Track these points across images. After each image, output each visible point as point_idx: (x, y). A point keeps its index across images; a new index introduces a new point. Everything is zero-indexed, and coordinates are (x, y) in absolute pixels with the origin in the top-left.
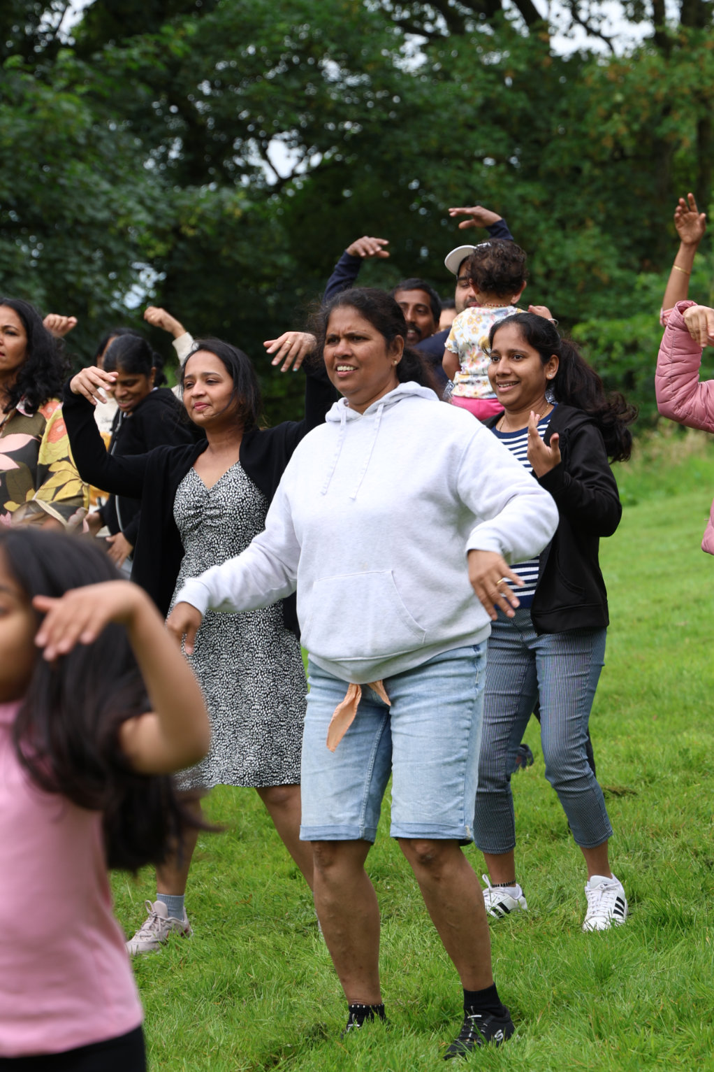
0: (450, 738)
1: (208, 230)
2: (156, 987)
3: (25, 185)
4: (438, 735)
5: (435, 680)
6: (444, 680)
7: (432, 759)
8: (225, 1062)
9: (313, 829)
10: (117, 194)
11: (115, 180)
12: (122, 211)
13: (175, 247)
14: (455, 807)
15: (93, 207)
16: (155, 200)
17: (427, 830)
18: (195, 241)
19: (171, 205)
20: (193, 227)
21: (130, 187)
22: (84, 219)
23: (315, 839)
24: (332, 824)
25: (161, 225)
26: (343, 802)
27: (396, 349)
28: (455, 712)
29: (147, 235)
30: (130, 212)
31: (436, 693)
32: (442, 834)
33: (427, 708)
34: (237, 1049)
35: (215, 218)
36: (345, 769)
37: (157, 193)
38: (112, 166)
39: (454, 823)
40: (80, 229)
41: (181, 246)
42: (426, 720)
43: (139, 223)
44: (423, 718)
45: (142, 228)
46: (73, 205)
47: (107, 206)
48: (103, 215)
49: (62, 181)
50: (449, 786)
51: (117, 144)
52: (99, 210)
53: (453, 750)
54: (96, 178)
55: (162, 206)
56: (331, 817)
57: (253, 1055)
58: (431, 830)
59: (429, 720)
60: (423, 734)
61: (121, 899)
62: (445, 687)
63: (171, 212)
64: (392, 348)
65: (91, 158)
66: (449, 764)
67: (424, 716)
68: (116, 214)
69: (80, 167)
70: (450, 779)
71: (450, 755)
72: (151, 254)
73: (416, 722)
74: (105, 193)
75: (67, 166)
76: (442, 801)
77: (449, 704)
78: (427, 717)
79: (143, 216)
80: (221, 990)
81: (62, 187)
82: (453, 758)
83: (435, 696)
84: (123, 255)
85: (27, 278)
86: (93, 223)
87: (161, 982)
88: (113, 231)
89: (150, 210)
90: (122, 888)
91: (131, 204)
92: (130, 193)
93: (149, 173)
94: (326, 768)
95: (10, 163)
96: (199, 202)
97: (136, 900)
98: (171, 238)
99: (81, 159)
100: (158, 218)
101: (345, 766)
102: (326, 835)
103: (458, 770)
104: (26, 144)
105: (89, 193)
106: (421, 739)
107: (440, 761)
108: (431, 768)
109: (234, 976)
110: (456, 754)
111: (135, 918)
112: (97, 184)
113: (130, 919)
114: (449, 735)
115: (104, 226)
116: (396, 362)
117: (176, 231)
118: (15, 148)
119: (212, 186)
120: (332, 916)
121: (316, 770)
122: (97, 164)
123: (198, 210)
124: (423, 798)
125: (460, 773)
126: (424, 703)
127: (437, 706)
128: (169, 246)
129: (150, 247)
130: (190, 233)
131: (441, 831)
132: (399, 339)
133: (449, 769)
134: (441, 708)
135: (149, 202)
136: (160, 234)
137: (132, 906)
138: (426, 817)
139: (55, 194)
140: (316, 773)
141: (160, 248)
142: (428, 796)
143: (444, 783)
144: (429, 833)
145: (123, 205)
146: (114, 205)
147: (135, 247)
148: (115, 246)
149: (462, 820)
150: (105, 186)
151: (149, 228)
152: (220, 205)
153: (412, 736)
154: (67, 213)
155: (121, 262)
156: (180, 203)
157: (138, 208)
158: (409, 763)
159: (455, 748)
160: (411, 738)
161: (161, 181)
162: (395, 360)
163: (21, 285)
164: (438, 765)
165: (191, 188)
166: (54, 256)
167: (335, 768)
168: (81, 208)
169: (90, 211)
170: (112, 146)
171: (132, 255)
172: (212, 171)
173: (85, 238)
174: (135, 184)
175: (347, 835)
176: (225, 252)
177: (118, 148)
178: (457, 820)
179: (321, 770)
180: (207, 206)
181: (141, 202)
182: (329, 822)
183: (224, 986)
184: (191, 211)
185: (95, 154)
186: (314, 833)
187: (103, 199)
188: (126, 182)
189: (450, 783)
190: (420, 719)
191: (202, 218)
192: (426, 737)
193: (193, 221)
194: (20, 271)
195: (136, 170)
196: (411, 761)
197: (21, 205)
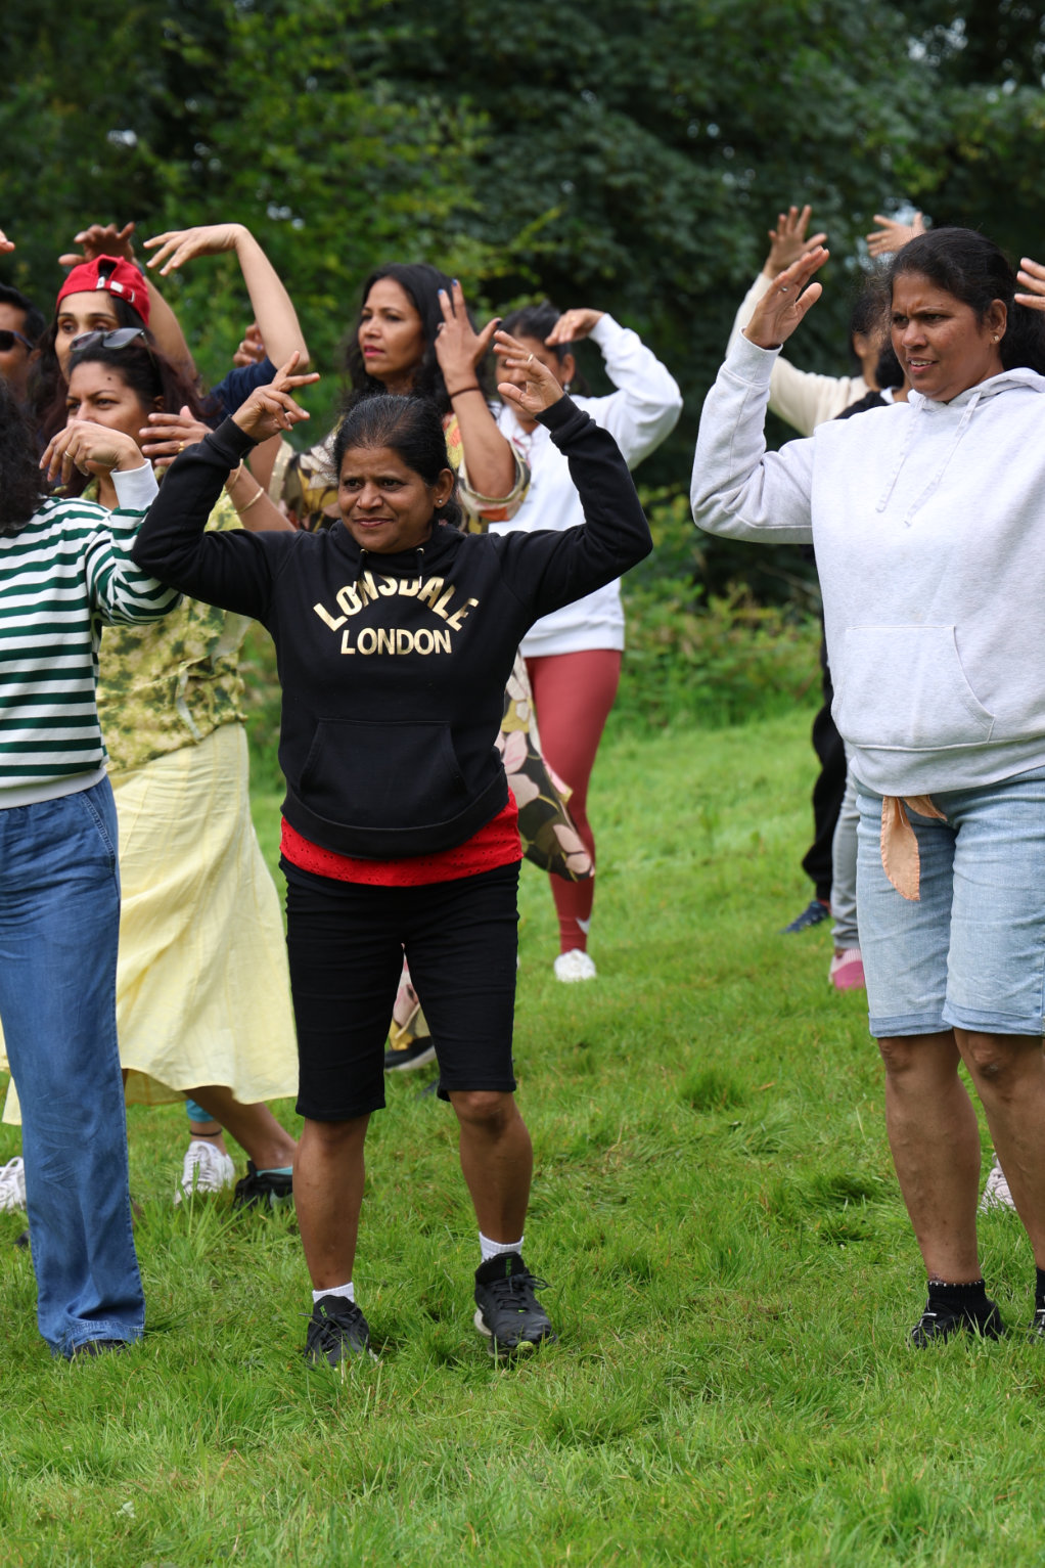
0: (1027, 889)
1: (998, 148)
2: (897, 1263)
3: (731, 84)
4: (1009, 884)
5: (1013, 804)
6: (1024, 804)
7: (998, 919)
8: (998, 1377)
9: (883, 1021)
10: (866, 97)
11: (863, 76)
12: (873, 123)
13: (950, 175)
14: (1027, 989)
15: (831, 117)
16: (922, 105)
17: (982, 1021)
18: (979, 168)
19: (945, 113)
20: (978, 146)
21: (884, 86)
22: (816, 134)
23: (888, 1035)
24: (912, 1012)
25: (931, 142)
26: (925, 979)
27: (995, 320)
28: (1037, 852)
29: (908, 159)
30: (885, 124)
31: (1011, 823)
32: (1006, 1027)
33: (999, 843)
34: (1015, 1358)
35: (1010, 131)
36: (920, 932)
37: (925, 94)
38: (859, 56)
39: (1027, 1012)
40: (809, 149)
41: (960, 172)
42: (993, 862)
43: (897, 140)
44: (990, 859)
45: (902, 149)
46: (800, 113)
47: (851, 114)
48: (844, 129)
49: (787, 78)
50: (1020, 959)
51: (868, 22)
52: (839, 121)
53: (1031, 907)
54: (835, 73)
55: (932, 115)
56: (910, 1002)
57: (1039, 1368)
58: (989, 1021)
59: (998, 861)
60: (987, 881)
61: (848, 1133)
62: (1025, 815)
63: (944, 124)
64: (987, 320)
65: (830, 44)
66: (1022, 927)
67: (992, 855)
68: (863, 126)
69: (812, 57)
70: (1022, 949)
71: (1025, 913)
72: (914, 188)
73: (980, 862)
74: (849, 96)
75: (795, 57)
76: (1007, 980)
77: (1029, 839)
78: (995, 858)
79: (904, 131)
80: (993, 1271)
81: (786, 87)
82: (1029, 919)
83: (1010, 828)
84: (872, 188)
85: (730, 222)
86: (829, 139)
87: (904, 1255)
88: (858, 153)
89: (914, 121)
90: (849, 1117)
91: (887, 112)
92: (886, 95)
93: (916, 65)
94: (893, 933)
95: (711, 52)
96: (988, 107)
97: (869, 1135)
98: (944, 162)
99: (812, 43)
100: (924, 131)
101: (919, 927)
102: (904, 1029)
103: (1036, 936)
104: (736, 24)
105: (826, 96)
106: (986, 888)
107: (1009, 922)
108: (995, 931)
109: (1012, 1251)
110: (1035, 912)
111: (867, 1161)
112: (837, 83)
113: (861, 1161)
114: (1025, 886)
115: (847, 144)
116: (997, 338)
117: (952, 153)
118: (719, 29)
119: (1009, 87)
120: (904, 1142)
121: (879, 937)
122: (839, 52)
123: (986, 121)
124: (981, 974)
125: (1039, 939)
126: (994, 837)
127: (1011, 842)
128: (939, 175)
129: (911, 178)
130: (973, 154)
131: (1004, 1023)
132: (999, 304)
133: (1022, 934)
134: (1016, 846)
135: (912, 109)
136: (927, 158)
137: (862, 1143)
138: (984, 1001)
139: (775, 98)
140: (878, 941)
141: (928, 178)
142: (987, 972)
143: (1014, 955)
144: (985, 1025)
145: (875, 115)
146: (862, 115)
147: (890, 177)
148: (859, 175)
149: (1038, 1008)
150: (849, 85)
151: (913, 147)
152: (1018, 114)
153: (972, 882)
154: (792, 127)
155: (869, 198)
156: (958, 109)
157: (897, 118)
158: (967, 922)
159: (1034, 904)
160: (971, 885)
161: (934, 77)
162: (996, 334)
163: (722, 231)
164: (1004, 928)
165: (975, 88)
166: (771, 189)
167: (905, 932)
168: (812, 118)
169: (825, 123)
170: (861, 25)
171: (886, 189)
172: (1008, 65)
173: (816, 161)
174: (893, 82)
175: (935, 1026)
176: (1025, 184)
177: (870, 29)
178: (1030, 1008)
179: (885, 936)
180: (999, 114)
181: (901, 109)
182: (907, 1010)
183: (998, 1266)
184: (974, 122)
185: (834, 37)
186: (887, 1027)
187: (846, 105)
188: (881, 79)
189: (1022, 954)
190: (986, 858)
191: (991, 132)
192: (992, 886)
193: (977, 136)
194: (720, 209)
195: (898, 60)
196: (969, 918)
197: (723, 111)
